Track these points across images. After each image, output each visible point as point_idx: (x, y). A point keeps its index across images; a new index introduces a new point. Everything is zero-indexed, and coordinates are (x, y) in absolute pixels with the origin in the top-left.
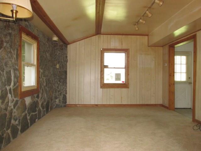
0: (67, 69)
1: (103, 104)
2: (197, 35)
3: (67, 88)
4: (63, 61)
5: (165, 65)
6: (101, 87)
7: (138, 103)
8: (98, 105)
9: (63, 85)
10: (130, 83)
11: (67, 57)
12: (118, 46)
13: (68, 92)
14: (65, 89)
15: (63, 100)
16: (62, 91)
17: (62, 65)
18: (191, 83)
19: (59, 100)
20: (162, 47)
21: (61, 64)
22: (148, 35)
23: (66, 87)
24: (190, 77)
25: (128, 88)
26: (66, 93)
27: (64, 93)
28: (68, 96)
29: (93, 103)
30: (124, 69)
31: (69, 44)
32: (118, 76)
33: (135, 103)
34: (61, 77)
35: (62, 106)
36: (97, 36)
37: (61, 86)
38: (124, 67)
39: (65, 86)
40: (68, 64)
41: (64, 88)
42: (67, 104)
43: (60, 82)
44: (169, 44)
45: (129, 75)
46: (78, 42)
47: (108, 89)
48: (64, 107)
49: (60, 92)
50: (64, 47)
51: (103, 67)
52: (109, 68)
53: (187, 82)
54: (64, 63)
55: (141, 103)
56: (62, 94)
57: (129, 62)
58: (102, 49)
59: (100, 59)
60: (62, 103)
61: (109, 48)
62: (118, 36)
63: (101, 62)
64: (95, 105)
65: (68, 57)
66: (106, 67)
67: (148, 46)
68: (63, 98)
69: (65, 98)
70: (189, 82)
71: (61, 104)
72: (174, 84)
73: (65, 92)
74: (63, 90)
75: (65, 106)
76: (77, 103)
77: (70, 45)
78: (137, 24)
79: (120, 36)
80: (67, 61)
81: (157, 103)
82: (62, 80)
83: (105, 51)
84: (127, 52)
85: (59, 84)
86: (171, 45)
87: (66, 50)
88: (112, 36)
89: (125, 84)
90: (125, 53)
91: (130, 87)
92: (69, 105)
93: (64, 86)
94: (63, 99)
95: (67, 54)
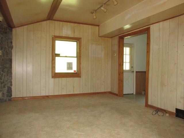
0: (11, 56)
1: (55, 94)
2: (151, 28)
3: (12, 79)
4: (6, 46)
5: (114, 55)
6: (53, 77)
7: (90, 92)
8: (49, 96)
9: (7, 75)
10: (82, 72)
11: (11, 42)
12: (70, 34)
13: (13, 83)
14: (10, 80)
15: (7, 94)
16: (6, 83)
17: (6, 52)
18: (133, 72)
19: (3, 93)
20: (110, 38)
21: (4, 51)
22: (98, 26)
23: (10, 78)
24: (133, 66)
25: (80, 77)
26: (11, 85)
27: (9, 85)
28: (13, 88)
29: (43, 94)
30: (76, 58)
31: (14, 27)
32: (70, 66)
33: (87, 92)
34: (5, 65)
35: (6, 100)
36: (48, 22)
37: (5, 76)
38: (76, 56)
39: (10, 76)
40: (13, 51)
41: (8, 79)
42: (12, 97)
43: (3, 72)
44: (118, 35)
45: (81, 64)
46: (26, 26)
47: (60, 79)
48: (8, 101)
49: (3, 84)
50: (8, 30)
51: (54, 55)
52: (61, 57)
53: (130, 71)
54: (8, 50)
55: (92, 92)
56: (6, 86)
57: (81, 51)
58: (53, 36)
59: (51, 47)
60: (6, 96)
61: (61, 35)
62: (70, 23)
63: (52, 50)
64: (45, 96)
65: (13, 43)
66: (58, 55)
67: (99, 37)
68: (8, 90)
69: (10, 91)
70: (132, 70)
71: (5, 98)
72: (123, 73)
73: (9, 83)
74: (7, 81)
75: (10, 100)
76: (25, 96)
77: (15, 29)
78: (95, 12)
79: (72, 24)
80: (12, 48)
81: (106, 91)
82: (6, 70)
83: (56, 39)
84: (79, 40)
85: (3, 74)
86: (121, 36)
87: (12, 34)
88: (64, 23)
89: (77, 73)
90: (77, 42)
91: (82, 76)
92: (15, 99)
93: (8, 77)
94: (7, 92)
95: (12, 40)
